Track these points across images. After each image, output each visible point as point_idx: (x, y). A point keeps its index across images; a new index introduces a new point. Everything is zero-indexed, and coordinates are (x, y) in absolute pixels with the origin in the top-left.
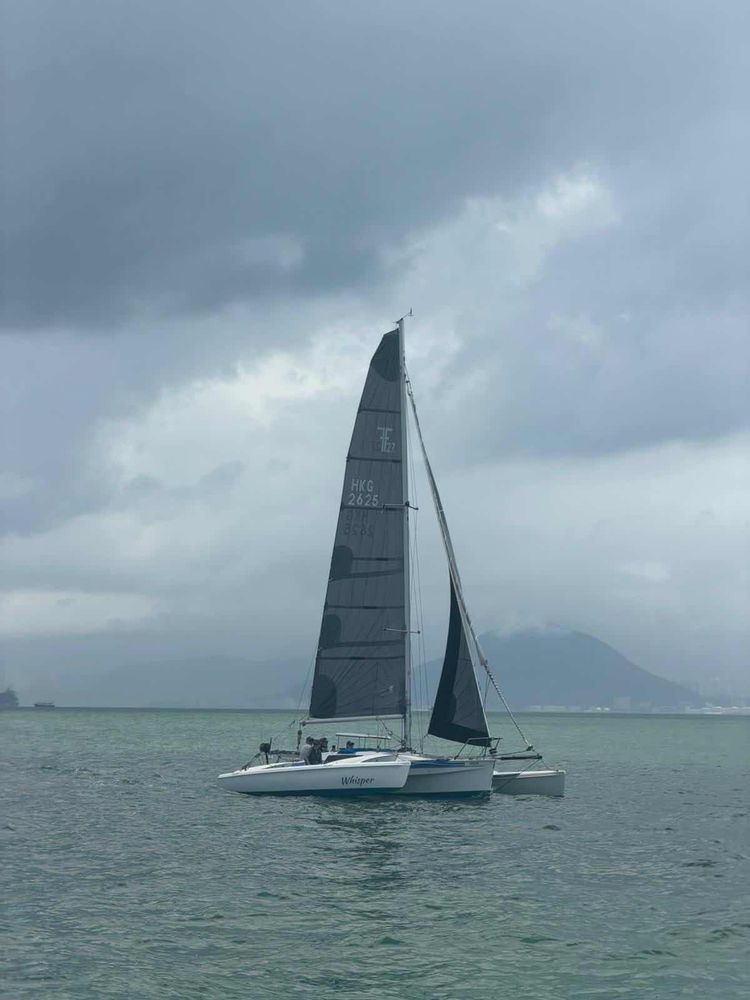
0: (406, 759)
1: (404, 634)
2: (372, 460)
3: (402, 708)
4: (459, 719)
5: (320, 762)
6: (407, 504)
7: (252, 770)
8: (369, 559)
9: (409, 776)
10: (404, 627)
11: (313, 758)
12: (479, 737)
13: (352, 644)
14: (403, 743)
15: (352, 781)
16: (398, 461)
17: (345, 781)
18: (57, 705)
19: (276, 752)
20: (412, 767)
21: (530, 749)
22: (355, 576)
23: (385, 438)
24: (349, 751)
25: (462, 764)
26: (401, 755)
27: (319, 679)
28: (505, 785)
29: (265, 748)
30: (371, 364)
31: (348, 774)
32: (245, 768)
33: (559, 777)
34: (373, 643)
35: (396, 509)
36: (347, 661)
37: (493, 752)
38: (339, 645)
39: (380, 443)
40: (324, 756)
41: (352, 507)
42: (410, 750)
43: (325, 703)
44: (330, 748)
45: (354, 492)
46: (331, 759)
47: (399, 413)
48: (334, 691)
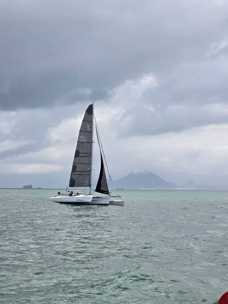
0: (91, 196)
1: (91, 170)
2: (85, 132)
3: (90, 186)
4: (102, 189)
5: (72, 196)
6: (93, 141)
7: (56, 197)
8: (83, 153)
9: (92, 200)
10: (91, 168)
11: (71, 195)
12: (107, 192)
13: (79, 171)
14: (90, 193)
15: (79, 200)
16: (91, 132)
17: (78, 200)
18: (42, 188)
19: (61, 194)
20: (93, 198)
21: (118, 195)
22: (80, 157)
23: (88, 127)
24: (78, 194)
25: (103, 198)
26: (89, 195)
27: (71, 179)
28: (112, 203)
29: (59, 193)
30: (86, 111)
31: (79, 199)
32: (55, 197)
33: (123, 202)
34: (84, 171)
35: (90, 143)
36: (77, 175)
37: (110, 196)
38: (76, 171)
39: (87, 128)
40: (73, 195)
41: (80, 142)
42: (91, 194)
43: (72, 184)
44: (74, 193)
45: (81, 139)
46: (74, 196)
47: (92, 122)
48: (75, 181)
